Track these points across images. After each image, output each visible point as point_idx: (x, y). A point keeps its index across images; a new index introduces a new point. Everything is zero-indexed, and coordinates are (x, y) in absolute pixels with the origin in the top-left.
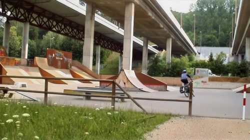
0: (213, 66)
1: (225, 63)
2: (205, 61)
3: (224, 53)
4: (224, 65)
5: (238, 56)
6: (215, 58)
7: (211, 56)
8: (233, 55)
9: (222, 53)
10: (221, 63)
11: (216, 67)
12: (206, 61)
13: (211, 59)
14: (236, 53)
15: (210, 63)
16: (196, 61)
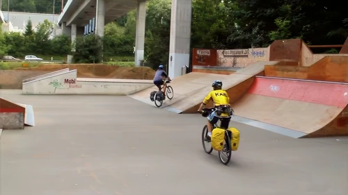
0: (33, 42)
1: (51, 37)
2: (19, 33)
3: (49, 21)
4: (50, 41)
5: (70, 27)
6: (35, 29)
7: (29, 27)
8: (60, 25)
9: (46, 21)
10: (46, 37)
11: (38, 43)
12: (21, 35)
13: (29, 31)
14: (65, 23)
15: (28, 37)
16: (5, 34)
